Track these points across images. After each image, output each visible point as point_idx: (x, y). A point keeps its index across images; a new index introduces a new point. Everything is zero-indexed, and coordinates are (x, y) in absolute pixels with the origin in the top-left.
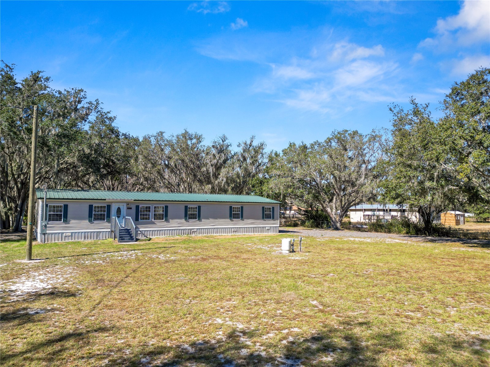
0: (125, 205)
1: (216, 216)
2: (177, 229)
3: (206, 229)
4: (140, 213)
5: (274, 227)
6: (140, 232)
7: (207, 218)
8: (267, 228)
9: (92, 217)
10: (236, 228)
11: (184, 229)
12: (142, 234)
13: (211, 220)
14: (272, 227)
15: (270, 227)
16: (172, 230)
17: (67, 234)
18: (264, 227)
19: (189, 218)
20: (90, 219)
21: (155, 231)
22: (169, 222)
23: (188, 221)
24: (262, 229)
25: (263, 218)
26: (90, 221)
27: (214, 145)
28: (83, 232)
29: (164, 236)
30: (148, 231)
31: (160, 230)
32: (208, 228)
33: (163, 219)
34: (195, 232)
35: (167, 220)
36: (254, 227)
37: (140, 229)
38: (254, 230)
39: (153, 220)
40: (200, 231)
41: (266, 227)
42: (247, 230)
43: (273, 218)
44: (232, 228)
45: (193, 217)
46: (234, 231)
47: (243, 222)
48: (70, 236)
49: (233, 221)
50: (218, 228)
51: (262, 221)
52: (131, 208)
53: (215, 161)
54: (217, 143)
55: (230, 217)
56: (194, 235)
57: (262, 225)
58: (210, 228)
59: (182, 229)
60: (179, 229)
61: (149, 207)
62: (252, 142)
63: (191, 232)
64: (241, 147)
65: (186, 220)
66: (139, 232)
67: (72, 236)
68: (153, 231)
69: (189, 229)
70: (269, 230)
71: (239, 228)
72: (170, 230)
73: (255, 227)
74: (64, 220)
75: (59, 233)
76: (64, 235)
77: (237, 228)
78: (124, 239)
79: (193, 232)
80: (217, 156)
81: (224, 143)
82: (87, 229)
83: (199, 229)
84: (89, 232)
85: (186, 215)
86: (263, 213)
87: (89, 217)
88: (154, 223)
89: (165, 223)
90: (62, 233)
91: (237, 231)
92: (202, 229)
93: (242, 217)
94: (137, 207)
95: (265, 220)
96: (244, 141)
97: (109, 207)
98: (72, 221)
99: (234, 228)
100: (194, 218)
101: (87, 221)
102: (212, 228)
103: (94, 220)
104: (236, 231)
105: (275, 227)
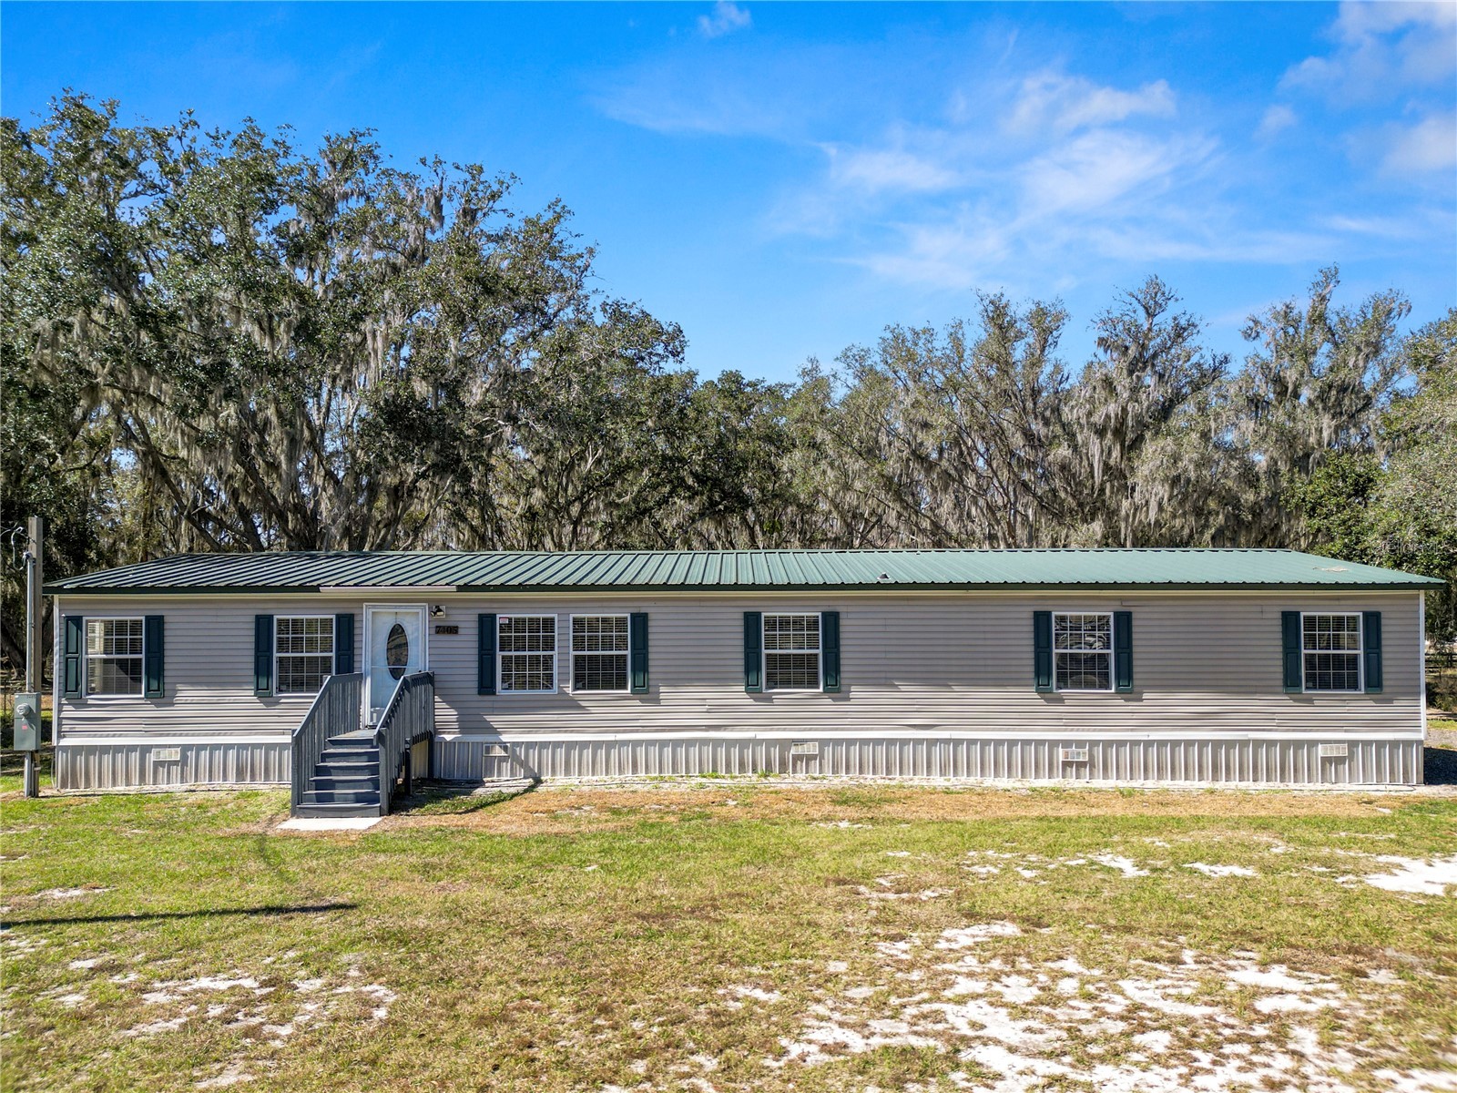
0: (422, 612)
1: (937, 672)
2: (704, 742)
3: (878, 742)
4: (499, 655)
5: (1380, 744)
6: (505, 749)
7: (883, 679)
8: (1321, 751)
9: (269, 674)
10: (1080, 744)
11: (743, 744)
12: (515, 759)
13: (909, 691)
14: (1367, 743)
15: (1353, 744)
16: (676, 743)
17: (165, 755)
18: (1298, 744)
19: (772, 682)
20: (263, 683)
21: (584, 745)
22: (657, 701)
23: (769, 699)
24: (1288, 758)
25: (1290, 682)
26: (263, 693)
27: (1105, 334)
28: (230, 746)
29: (629, 775)
30: (544, 745)
31: (610, 745)
32: (891, 742)
33: (625, 688)
34: (813, 757)
35: (647, 692)
36: (1217, 744)
37: (505, 738)
38: (1220, 760)
39: (570, 690)
40: (841, 754)
41: (1313, 743)
42: (1167, 758)
43: (1375, 684)
44: (1054, 744)
45: (791, 672)
46: (1066, 764)
47: (1133, 706)
48: (176, 763)
49: (1060, 700)
50: (957, 742)
51: (1283, 705)
52: (453, 630)
53: (1113, 408)
54: (1120, 327)
55: (1038, 674)
56: (801, 775)
57: (1279, 728)
58: (904, 742)
59: (731, 743)
60: (717, 743)
61: (549, 624)
62: (1323, 299)
63: (786, 758)
64: (1266, 337)
65: (752, 688)
66: (498, 752)
67: (184, 762)
68: (570, 745)
69: (771, 743)
70: (1339, 761)
71: (1108, 744)
72: (663, 743)
73: (1230, 744)
74: (148, 689)
75: (132, 748)
76: (152, 757)
77: (1094, 743)
78: (331, 798)
79: (797, 758)
80: (1123, 384)
81: (1156, 320)
82: (249, 731)
83: (838, 742)
84: (259, 746)
85: (751, 665)
86: (1290, 649)
87: (257, 673)
88: (574, 705)
89: (636, 707)
90: (145, 749)
91: (1091, 764)
92: (850, 742)
93: (1126, 673)
94: (486, 622)
95: (1309, 701)
96: (1280, 307)
97: (346, 625)
98: (186, 693)
99: (1067, 744)
100: (799, 683)
101: (248, 694)
102: (918, 742)
103: (280, 691)
104: (1081, 765)
105: (1394, 744)
